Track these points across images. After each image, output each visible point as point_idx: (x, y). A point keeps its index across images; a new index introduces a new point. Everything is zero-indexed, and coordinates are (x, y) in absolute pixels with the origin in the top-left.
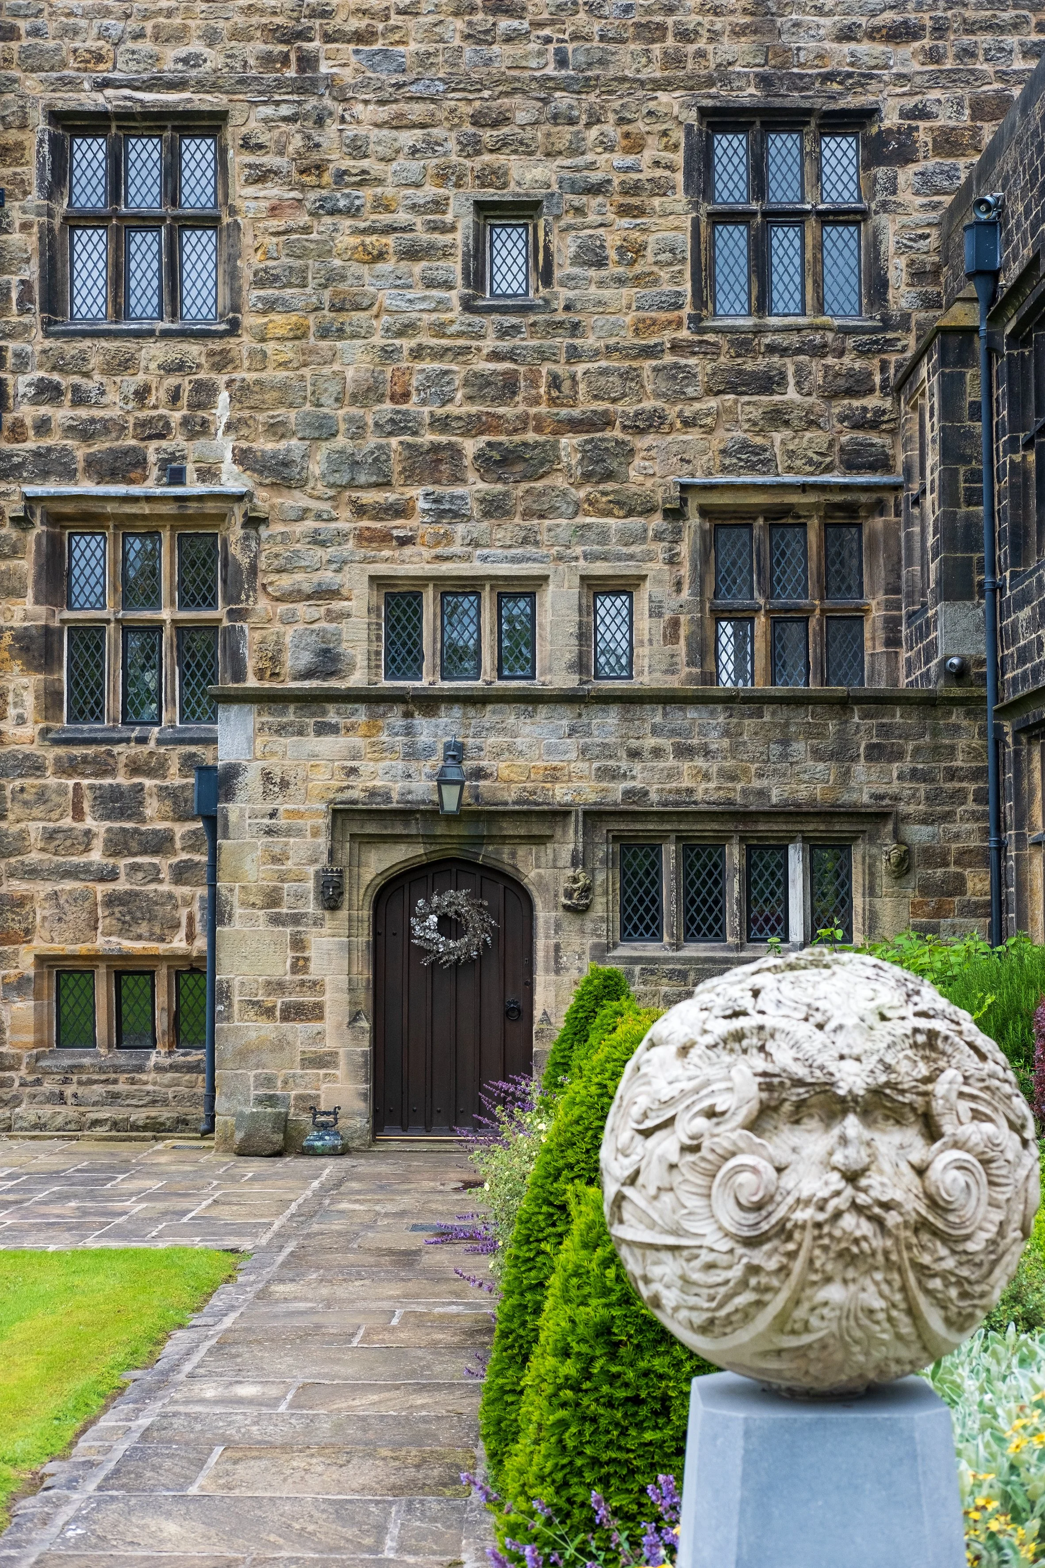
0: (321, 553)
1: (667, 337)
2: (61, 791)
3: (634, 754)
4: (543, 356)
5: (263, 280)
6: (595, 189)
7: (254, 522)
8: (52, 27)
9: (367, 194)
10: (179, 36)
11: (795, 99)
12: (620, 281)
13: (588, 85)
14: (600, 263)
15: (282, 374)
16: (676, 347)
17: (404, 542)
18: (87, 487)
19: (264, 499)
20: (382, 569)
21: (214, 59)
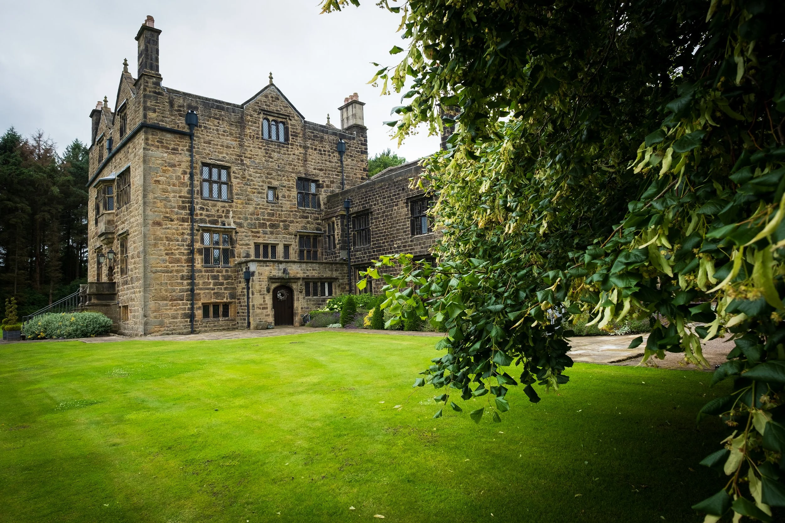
0: (247, 238)
1: (294, 209)
2: (206, 275)
4: (278, 210)
5: (237, 194)
6: (284, 187)
7: (236, 233)
8: (200, 148)
9: (252, 183)
10: (222, 153)
11: (309, 177)
12: (288, 201)
13: (283, 171)
14: (285, 198)
15: (240, 210)
16: (295, 211)
17: (259, 237)
18: (208, 225)
19: (238, 229)
20: (256, 241)
21: (228, 158)
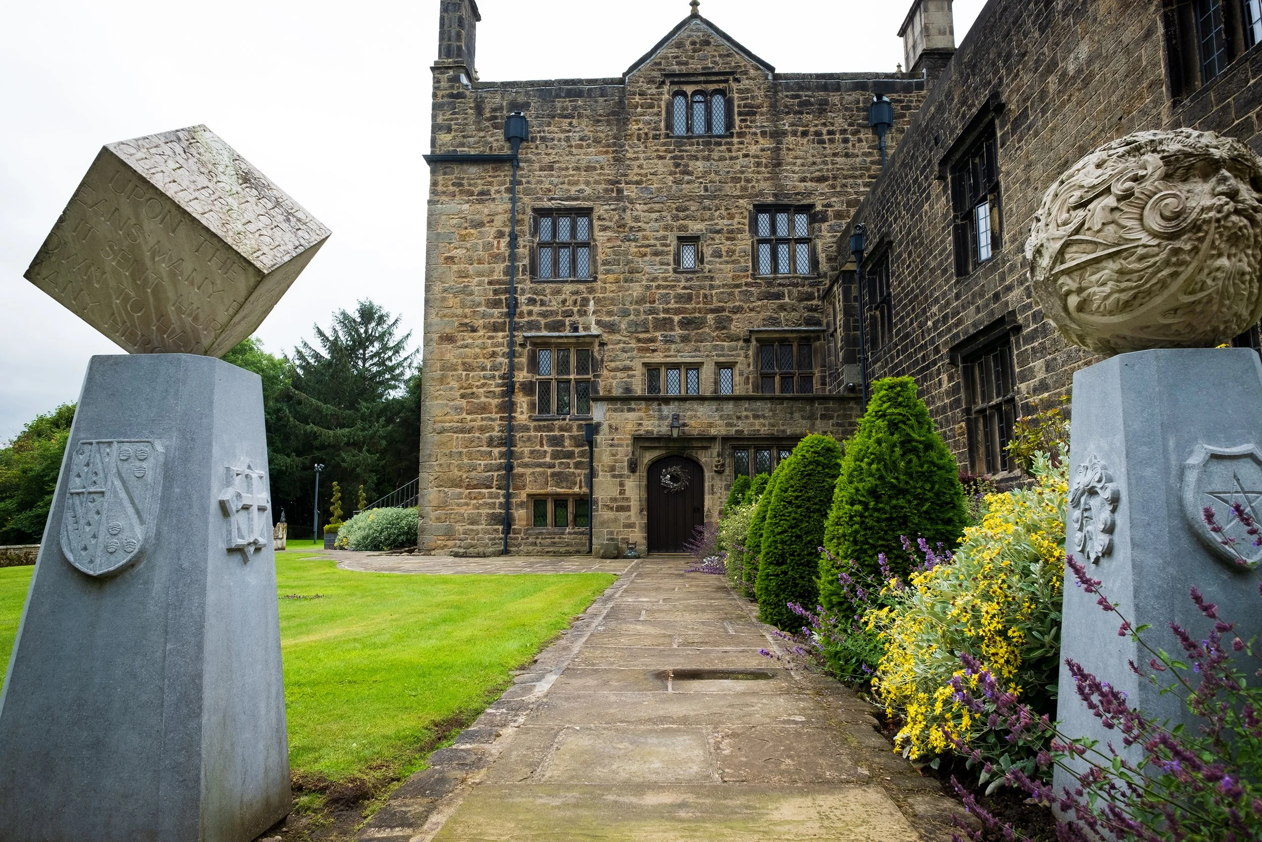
0: (625, 355)
1: (744, 281)
2: (536, 437)
3: (739, 418)
4: (701, 287)
5: (605, 263)
6: (718, 232)
7: (602, 344)
8: (532, 181)
9: (640, 234)
10: (576, 183)
11: (786, 201)
12: (727, 262)
13: (715, 197)
14: (720, 256)
15: (612, 295)
16: (747, 284)
17: (654, 351)
18: (545, 333)
19: (606, 337)
20: (646, 360)
21: (588, 190)
